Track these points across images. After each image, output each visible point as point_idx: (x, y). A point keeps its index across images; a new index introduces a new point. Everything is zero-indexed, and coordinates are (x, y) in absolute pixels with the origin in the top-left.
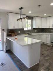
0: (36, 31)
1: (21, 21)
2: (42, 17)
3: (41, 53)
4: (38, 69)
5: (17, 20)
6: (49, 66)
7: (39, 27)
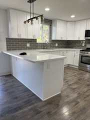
0: (57, 45)
1: (32, 23)
2: (67, 21)
3: (64, 80)
4: (59, 102)
5: (25, 22)
6: (77, 97)
7: (62, 38)
